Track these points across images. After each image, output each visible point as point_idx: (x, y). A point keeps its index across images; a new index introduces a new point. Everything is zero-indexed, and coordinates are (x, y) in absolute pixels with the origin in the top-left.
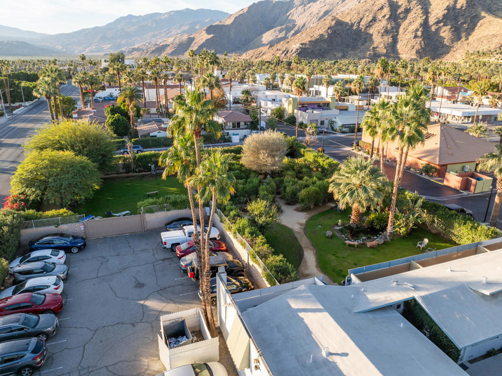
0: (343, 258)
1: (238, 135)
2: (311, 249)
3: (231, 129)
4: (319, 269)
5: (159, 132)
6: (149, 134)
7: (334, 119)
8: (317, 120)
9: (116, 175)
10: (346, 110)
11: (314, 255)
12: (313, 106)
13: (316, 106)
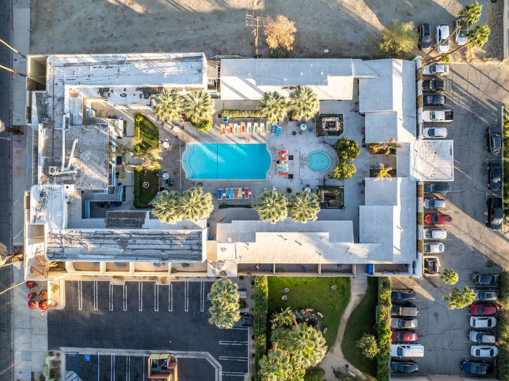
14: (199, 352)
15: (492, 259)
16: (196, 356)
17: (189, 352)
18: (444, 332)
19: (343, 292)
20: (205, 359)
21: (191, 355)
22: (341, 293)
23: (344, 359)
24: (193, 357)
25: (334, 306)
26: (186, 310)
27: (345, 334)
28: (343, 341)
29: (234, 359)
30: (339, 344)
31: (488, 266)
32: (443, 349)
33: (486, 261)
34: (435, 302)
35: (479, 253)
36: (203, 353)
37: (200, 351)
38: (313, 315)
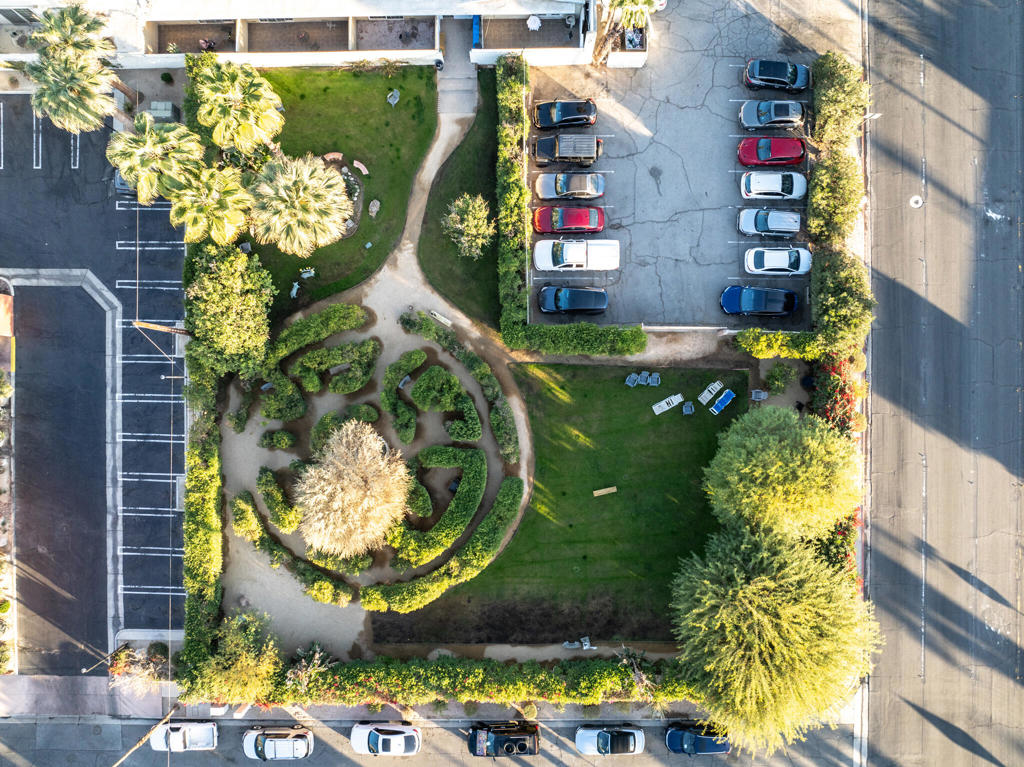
0: (391, 145)
14: (66, 271)
15: (794, 35)
16: (60, 279)
17: (43, 271)
18: (676, 218)
19: (419, 113)
20: (81, 288)
21: (48, 278)
22: (413, 117)
23: (424, 284)
24: (52, 283)
25: (398, 150)
26: (37, 165)
27: (425, 222)
28: (420, 238)
29: (152, 285)
30: (412, 245)
31: (784, 51)
32: (677, 260)
33: (779, 39)
34: (652, 138)
35: (761, 17)
36: (77, 272)
37: (69, 267)
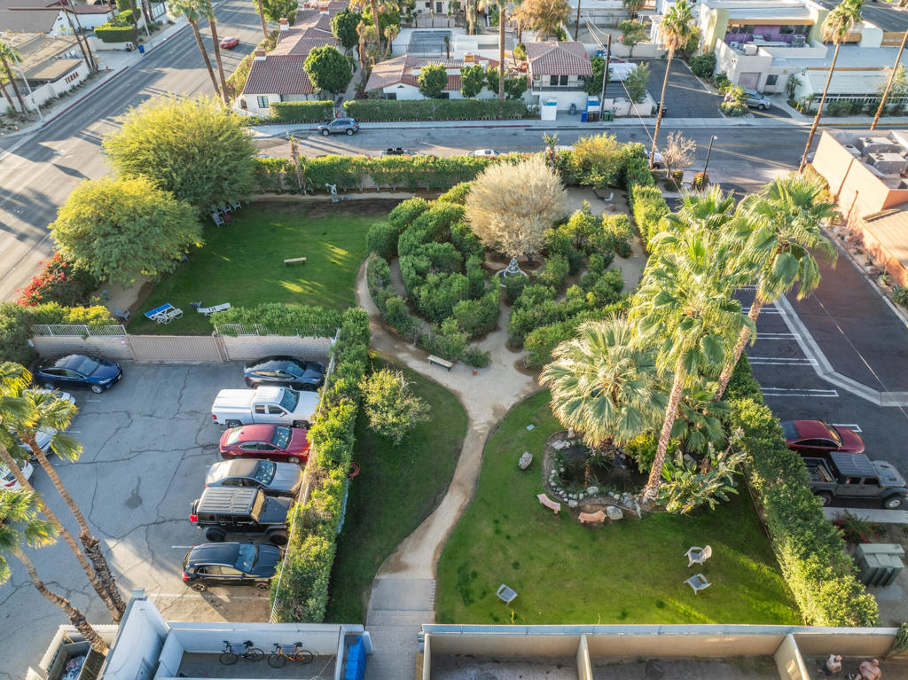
0: (508, 537)
1: (554, 104)
2: (465, 492)
3: (545, 89)
4: (438, 556)
5: (401, 87)
6: (382, 89)
7: (799, 76)
8: (760, 74)
9: (273, 195)
10: (855, 43)
11: (460, 510)
12: (767, 31)
13: (776, 32)
19: (466, 581)
22: (475, 575)
25: (498, 532)
28: (464, 434)
30: (475, 428)
32: (151, 416)
38: (573, 504)
